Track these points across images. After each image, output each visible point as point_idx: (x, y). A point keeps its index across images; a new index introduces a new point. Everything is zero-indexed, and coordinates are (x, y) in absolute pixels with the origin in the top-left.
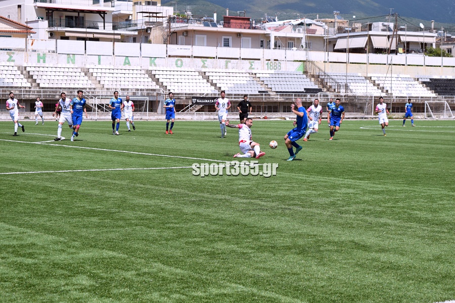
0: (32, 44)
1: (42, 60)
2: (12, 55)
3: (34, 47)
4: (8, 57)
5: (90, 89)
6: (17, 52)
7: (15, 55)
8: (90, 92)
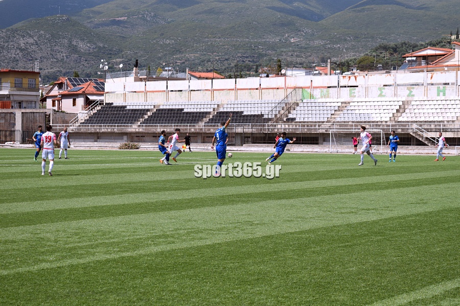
0: (431, 78)
1: (441, 94)
2: (412, 90)
3: (433, 81)
4: (408, 92)
5: (448, 121)
6: (417, 86)
7: (415, 90)
8: (441, 126)
